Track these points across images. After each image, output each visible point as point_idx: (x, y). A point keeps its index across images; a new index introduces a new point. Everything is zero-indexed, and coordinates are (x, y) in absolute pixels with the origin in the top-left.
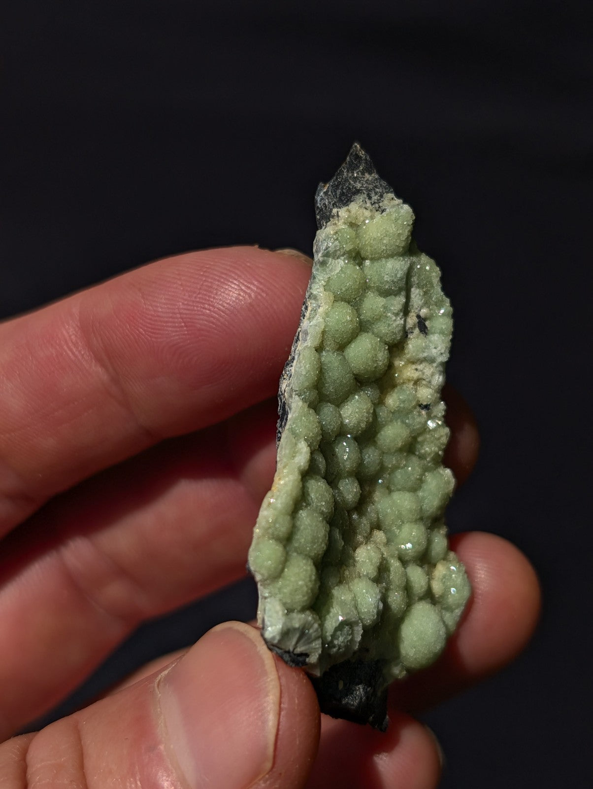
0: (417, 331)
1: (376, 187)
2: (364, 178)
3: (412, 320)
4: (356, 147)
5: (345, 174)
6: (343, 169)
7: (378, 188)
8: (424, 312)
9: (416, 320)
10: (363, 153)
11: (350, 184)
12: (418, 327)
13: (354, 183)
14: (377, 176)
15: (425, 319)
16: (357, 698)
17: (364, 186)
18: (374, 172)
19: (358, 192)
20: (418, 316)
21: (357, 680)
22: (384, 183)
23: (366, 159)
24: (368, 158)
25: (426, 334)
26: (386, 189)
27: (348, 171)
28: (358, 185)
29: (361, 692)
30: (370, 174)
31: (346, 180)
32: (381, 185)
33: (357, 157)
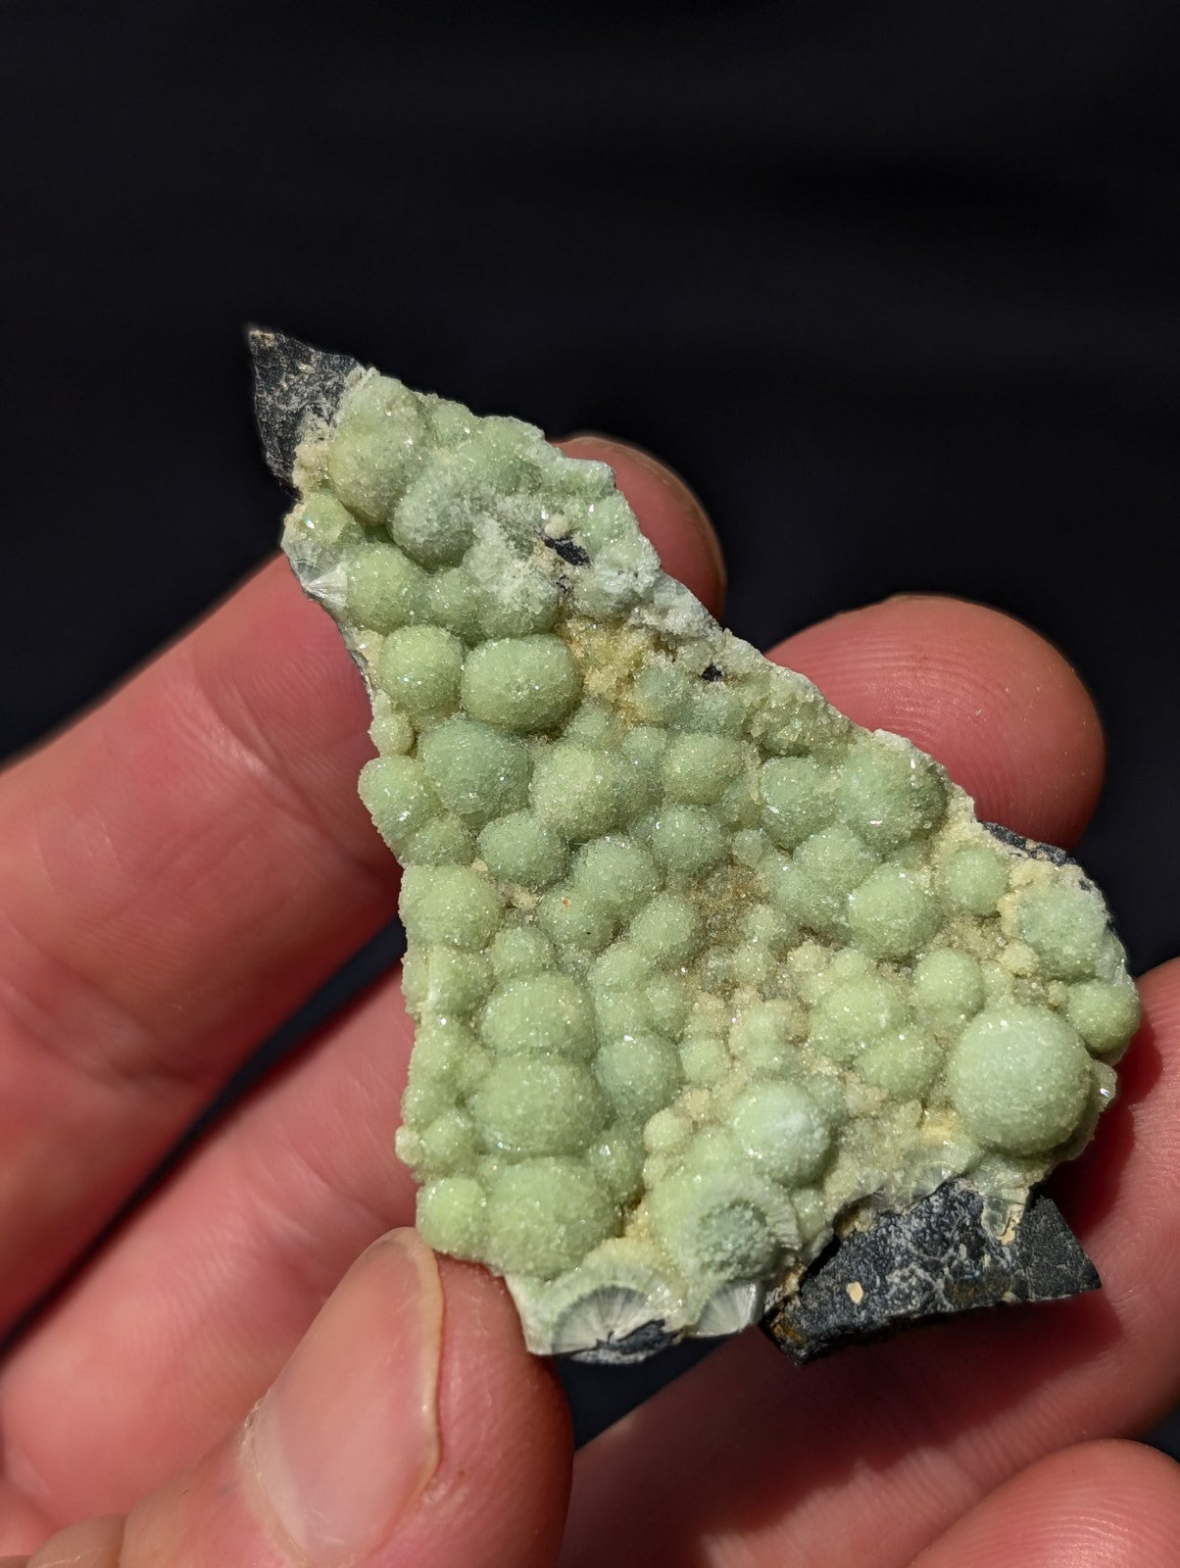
0: (568, 569)
1: (327, 379)
2: (302, 378)
3: (546, 558)
4: (254, 338)
5: (270, 399)
6: (260, 396)
7: (330, 378)
8: (554, 527)
9: (551, 554)
10: (271, 336)
11: (281, 413)
12: (566, 559)
13: (287, 404)
14: (320, 355)
15: (568, 536)
16: (914, 1293)
17: (306, 395)
18: (311, 354)
19: (299, 415)
20: (550, 543)
21: (898, 1258)
22: (336, 359)
23: (281, 346)
24: (284, 339)
25: (587, 560)
26: (342, 368)
27: (270, 392)
28: (295, 403)
29: (923, 1276)
30: (307, 361)
31: (274, 409)
32: (333, 368)
33: (266, 354)
